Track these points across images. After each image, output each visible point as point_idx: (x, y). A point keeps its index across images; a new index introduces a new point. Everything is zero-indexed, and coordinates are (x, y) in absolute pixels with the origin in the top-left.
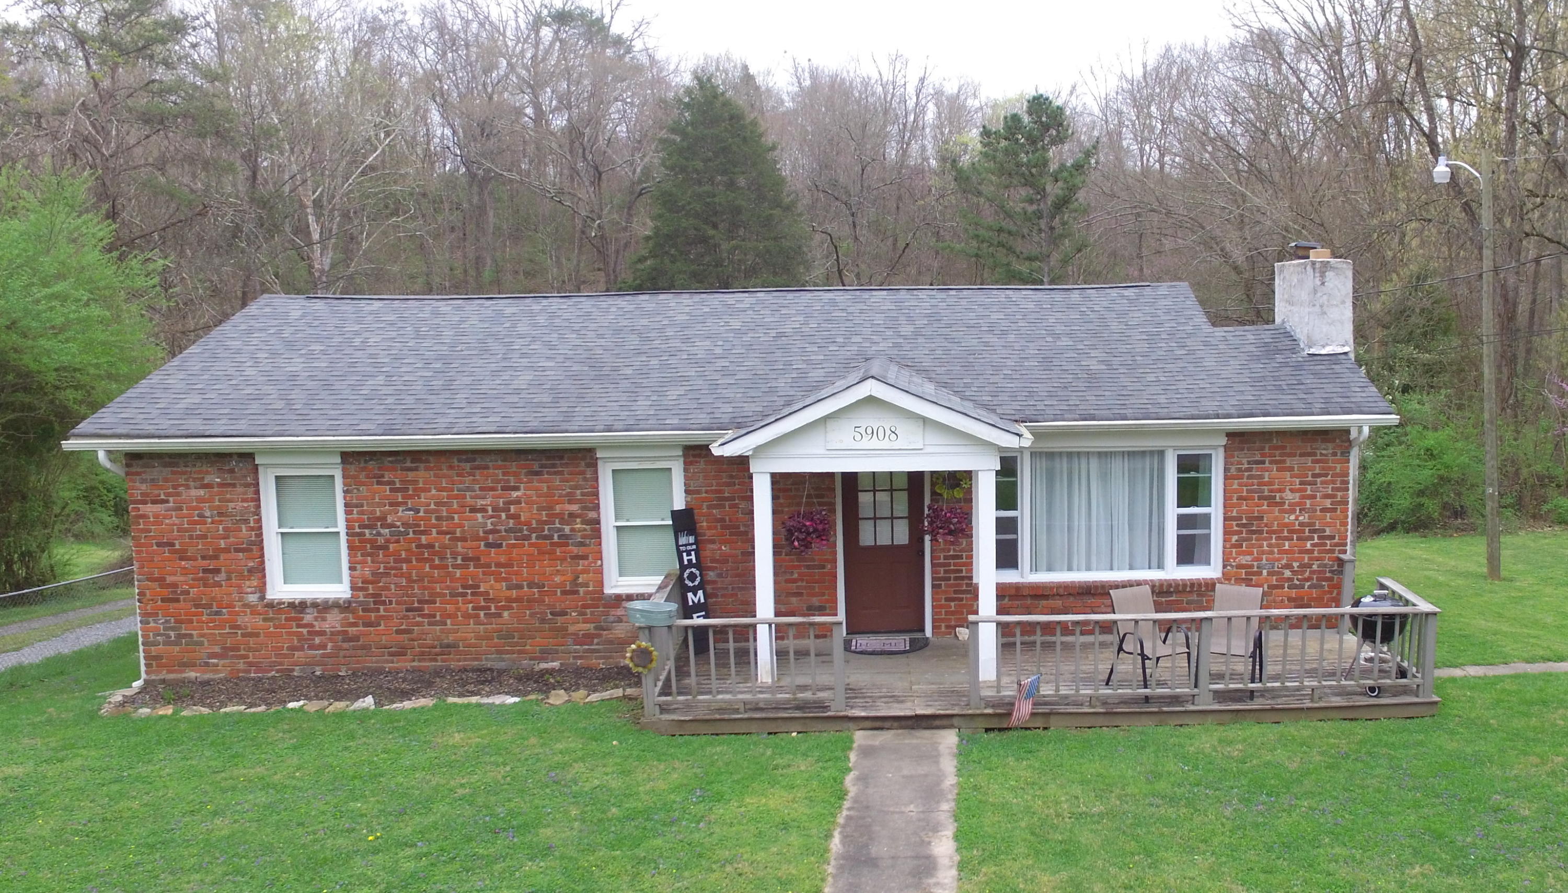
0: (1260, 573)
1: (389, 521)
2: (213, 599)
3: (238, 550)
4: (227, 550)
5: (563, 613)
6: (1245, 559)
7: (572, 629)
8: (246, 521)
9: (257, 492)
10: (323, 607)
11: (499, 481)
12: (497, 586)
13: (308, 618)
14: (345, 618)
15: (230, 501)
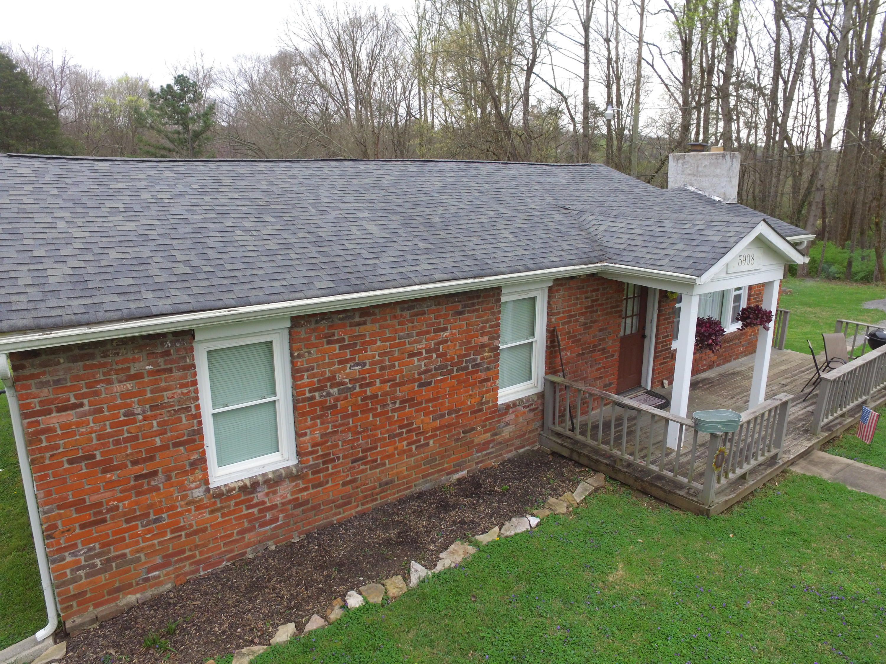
1: (338, 379)
2: (150, 506)
4: (164, 447)
5: (471, 430)
7: (476, 441)
8: (188, 409)
9: (196, 374)
10: (273, 481)
11: (432, 325)
12: (426, 419)
13: (259, 496)
14: (297, 485)
15: (166, 389)
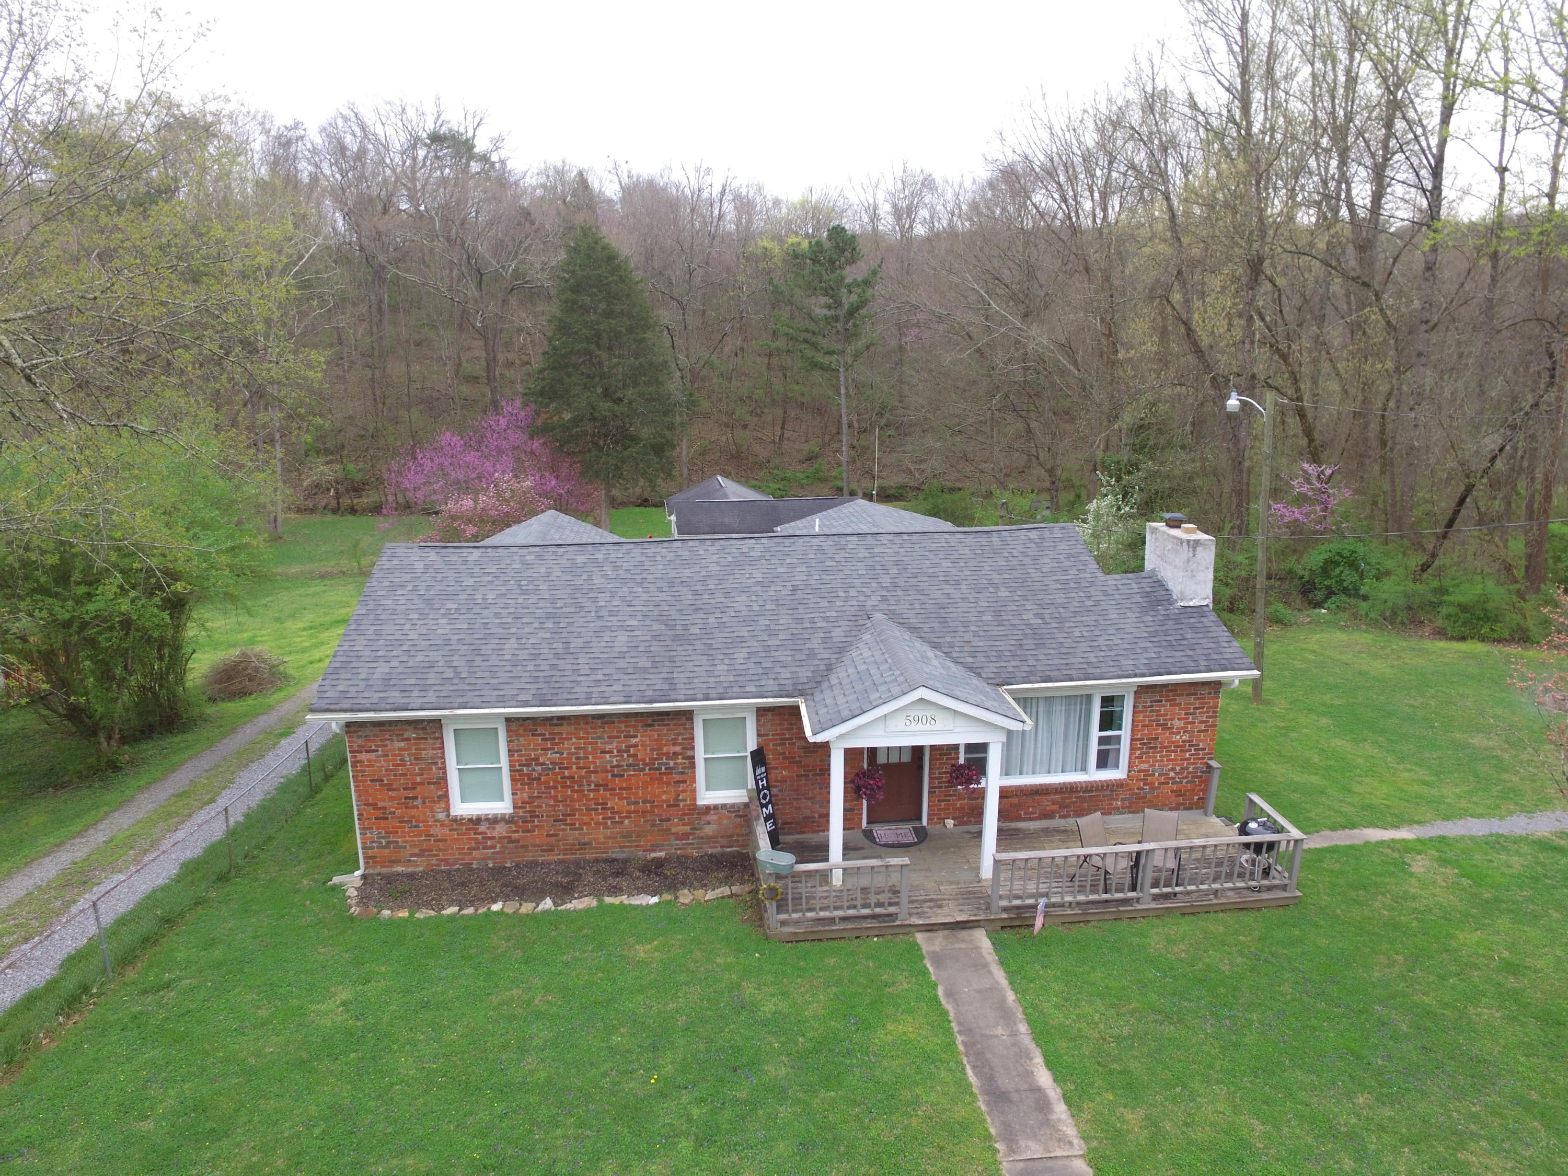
0: (1153, 775)
1: (541, 760)
2: (413, 817)
3: (429, 783)
4: (421, 784)
5: (668, 820)
6: (1144, 766)
7: (674, 830)
8: (436, 763)
9: (443, 743)
10: (494, 821)
11: (622, 732)
12: (620, 803)
13: (482, 828)
14: (509, 828)
15: (424, 749)
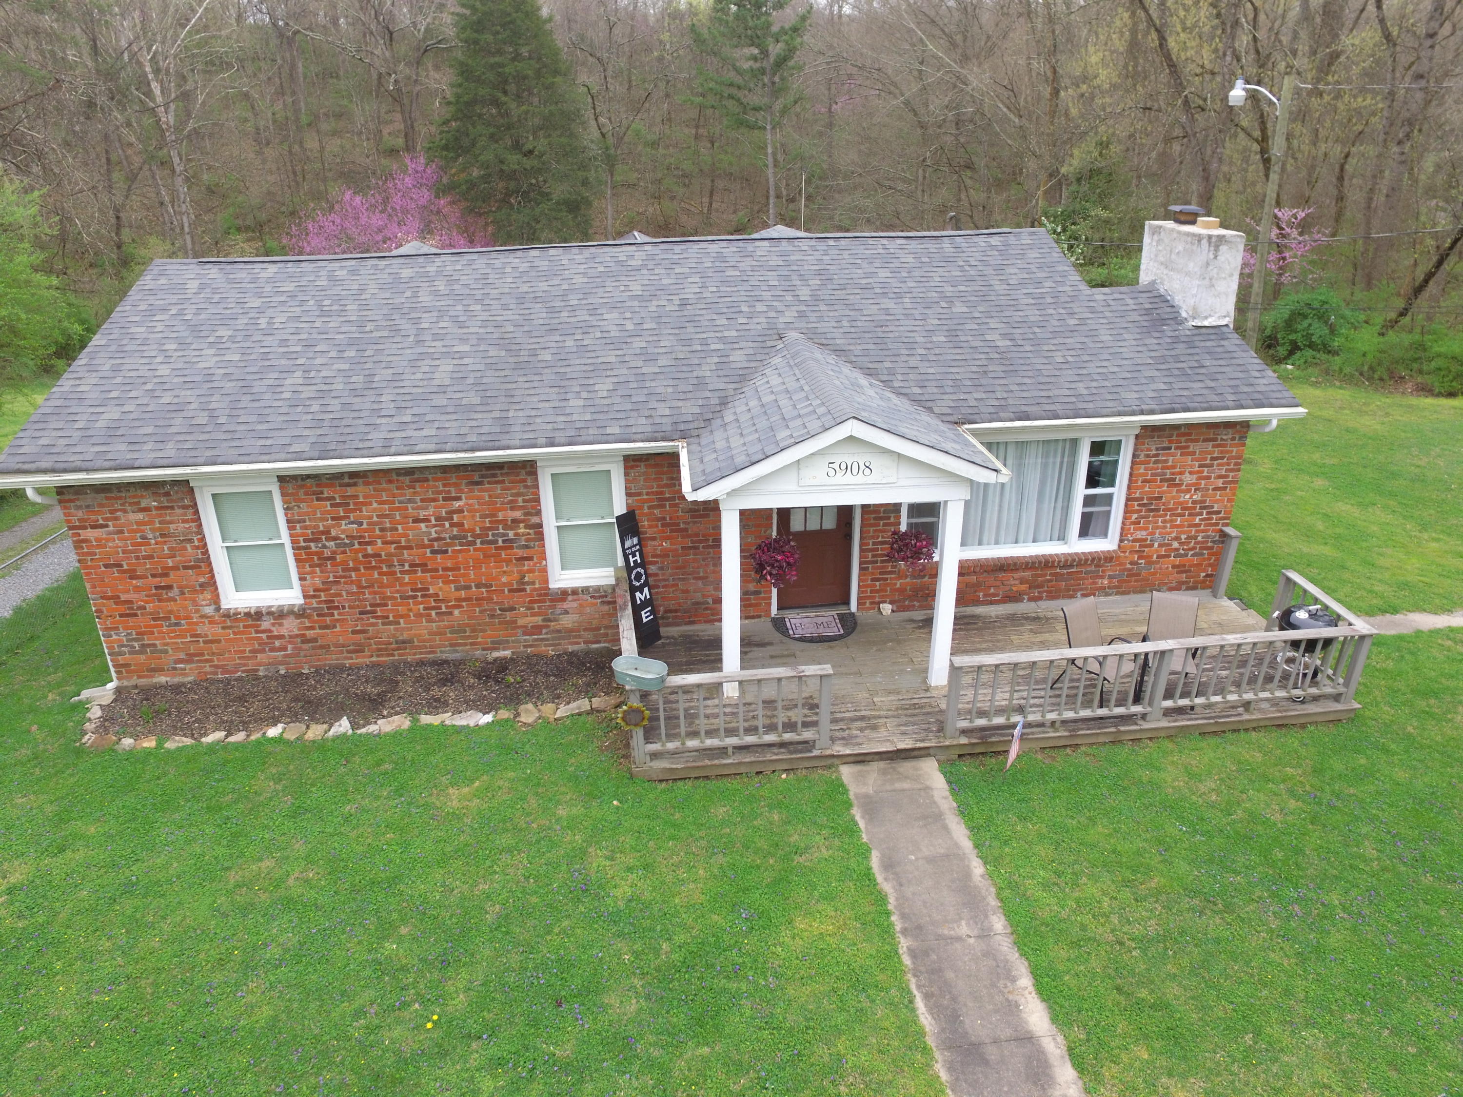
0: (1152, 545)
1: (333, 533)
2: (171, 612)
3: (186, 568)
4: (175, 568)
5: (512, 609)
6: (1141, 534)
7: (521, 622)
8: (190, 541)
9: (197, 512)
10: (280, 614)
11: (440, 493)
12: (446, 587)
13: (266, 624)
14: (301, 623)
15: (171, 522)
